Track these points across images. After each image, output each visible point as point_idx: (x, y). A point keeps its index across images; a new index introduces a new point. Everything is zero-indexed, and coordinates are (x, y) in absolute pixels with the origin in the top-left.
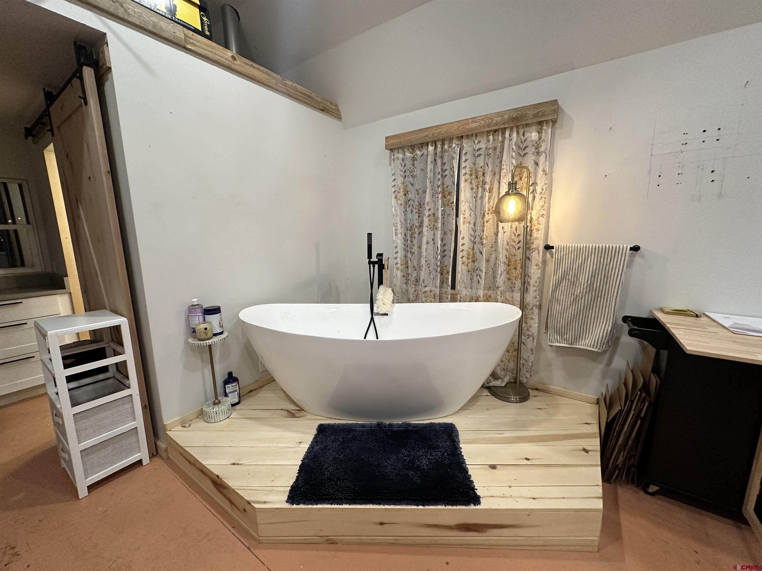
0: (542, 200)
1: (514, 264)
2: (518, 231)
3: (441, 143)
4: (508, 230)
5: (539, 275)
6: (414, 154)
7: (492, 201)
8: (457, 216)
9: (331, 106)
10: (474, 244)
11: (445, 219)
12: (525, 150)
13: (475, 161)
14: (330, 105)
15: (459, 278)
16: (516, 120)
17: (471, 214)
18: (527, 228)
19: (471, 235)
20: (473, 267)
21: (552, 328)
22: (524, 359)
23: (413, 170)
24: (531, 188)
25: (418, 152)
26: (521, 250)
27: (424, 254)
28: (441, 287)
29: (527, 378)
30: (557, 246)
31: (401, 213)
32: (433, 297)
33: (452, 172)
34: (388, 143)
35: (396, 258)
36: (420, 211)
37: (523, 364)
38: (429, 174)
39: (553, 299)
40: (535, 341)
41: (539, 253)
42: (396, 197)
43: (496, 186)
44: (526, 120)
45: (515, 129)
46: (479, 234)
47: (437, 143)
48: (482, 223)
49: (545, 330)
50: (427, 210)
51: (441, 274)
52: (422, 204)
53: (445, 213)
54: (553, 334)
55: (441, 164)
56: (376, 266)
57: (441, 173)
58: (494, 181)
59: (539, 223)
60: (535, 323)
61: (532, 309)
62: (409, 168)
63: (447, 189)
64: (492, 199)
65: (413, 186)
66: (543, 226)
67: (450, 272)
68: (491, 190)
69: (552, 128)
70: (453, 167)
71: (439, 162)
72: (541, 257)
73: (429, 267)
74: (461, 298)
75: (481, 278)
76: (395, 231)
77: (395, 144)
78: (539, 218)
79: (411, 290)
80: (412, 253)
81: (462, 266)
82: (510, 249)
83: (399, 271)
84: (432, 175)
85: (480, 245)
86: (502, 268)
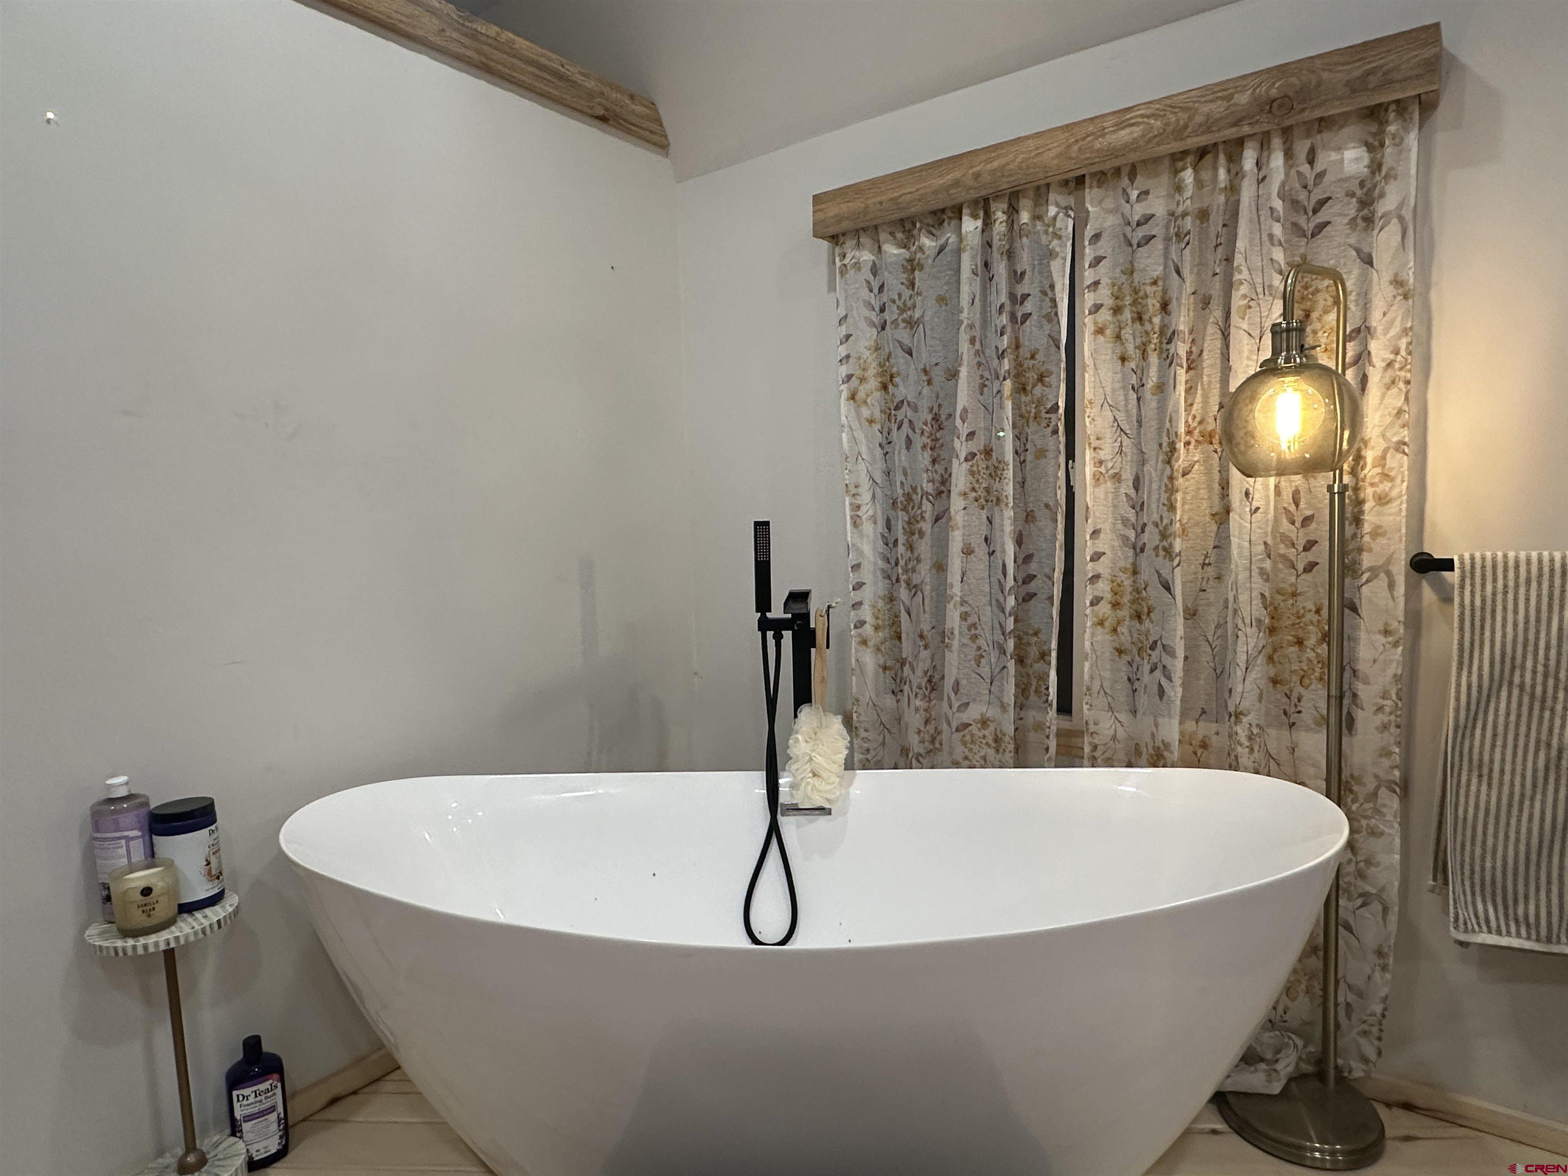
0: (1394, 390)
1: (1293, 625)
2: (1302, 505)
3: (1005, 206)
4: (1268, 504)
5: (1394, 669)
6: (913, 249)
7: (1199, 398)
8: (1070, 455)
9: (633, 107)
10: (1136, 555)
11: (1029, 465)
12: (1319, 214)
13: (1131, 262)
14: (628, 102)
15: (1086, 676)
16: (1281, 106)
17: (1121, 446)
18: (1341, 494)
19: (1125, 521)
20: (1135, 635)
21: (1463, 873)
22: (1350, 987)
23: (909, 304)
24: (1352, 349)
25: (927, 242)
26: (1321, 574)
27: (957, 590)
28: (1020, 706)
29: (1365, 1060)
30: (1467, 561)
31: (871, 452)
32: (991, 742)
33: (1049, 304)
34: (820, 216)
35: (857, 605)
36: (937, 440)
37: (1348, 1005)
38: (965, 315)
39: (1461, 760)
40: (1393, 918)
41: (1391, 585)
42: (853, 397)
43: (1212, 344)
44: (1319, 106)
45: (1277, 142)
46: (1156, 517)
47: (993, 206)
48: (1166, 480)
49: (1435, 879)
50: (963, 438)
51: (1020, 661)
52: (943, 417)
53: (1028, 446)
54: (1469, 898)
55: (1009, 278)
56: (787, 635)
57: (1008, 308)
58: (1205, 328)
59: (1387, 475)
60: (1392, 851)
61: (1374, 795)
62: (896, 298)
63: (1032, 362)
64: (1199, 392)
65: (911, 354)
66: (1405, 484)
67: (1054, 654)
68: (1193, 361)
69: (1420, 129)
70: (1052, 287)
71: (1000, 269)
72: (1401, 601)
73: (974, 638)
74: (1095, 748)
75: (1170, 679)
76: (852, 510)
77: (847, 218)
78: (1388, 455)
79: (914, 720)
80: (914, 589)
81: (1093, 635)
82: (1275, 569)
83: (869, 650)
84: (978, 315)
85: (1160, 558)
86: (1252, 642)
